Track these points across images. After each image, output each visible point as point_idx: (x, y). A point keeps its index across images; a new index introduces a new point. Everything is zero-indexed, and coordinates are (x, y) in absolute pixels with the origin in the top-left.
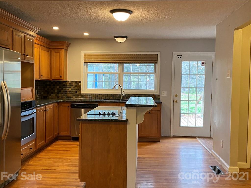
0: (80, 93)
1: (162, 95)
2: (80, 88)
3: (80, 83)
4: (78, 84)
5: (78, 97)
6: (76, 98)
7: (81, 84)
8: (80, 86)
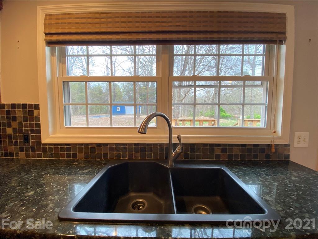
0: (39, 142)
1: (296, 145)
2: (38, 125)
3: (35, 112)
4: (31, 113)
5: (33, 153)
6: (28, 155)
7: (39, 114)
8: (38, 119)
